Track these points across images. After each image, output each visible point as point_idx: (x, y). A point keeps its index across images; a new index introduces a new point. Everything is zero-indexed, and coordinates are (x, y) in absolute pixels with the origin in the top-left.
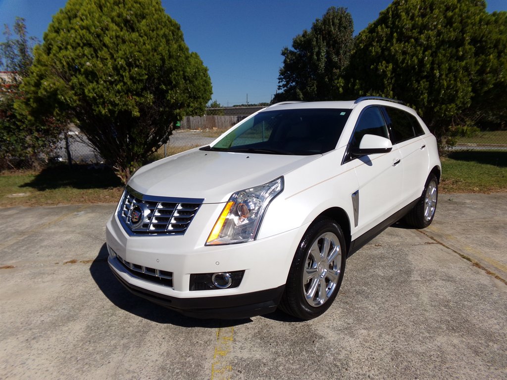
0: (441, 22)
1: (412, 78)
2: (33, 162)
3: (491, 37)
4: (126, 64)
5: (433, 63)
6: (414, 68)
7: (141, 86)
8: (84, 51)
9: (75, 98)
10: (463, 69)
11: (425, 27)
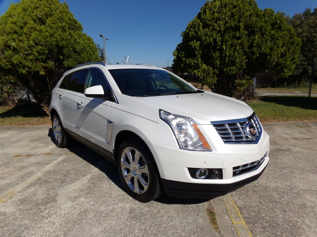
0: (228, 16)
1: (211, 50)
2: (8, 101)
3: (257, 24)
4: (35, 44)
5: (222, 41)
6: (211, 44)
7: (44, 57)
8: (13, 37)
9: (7, 64)
10: (239, 45)
11: (218, 19)
